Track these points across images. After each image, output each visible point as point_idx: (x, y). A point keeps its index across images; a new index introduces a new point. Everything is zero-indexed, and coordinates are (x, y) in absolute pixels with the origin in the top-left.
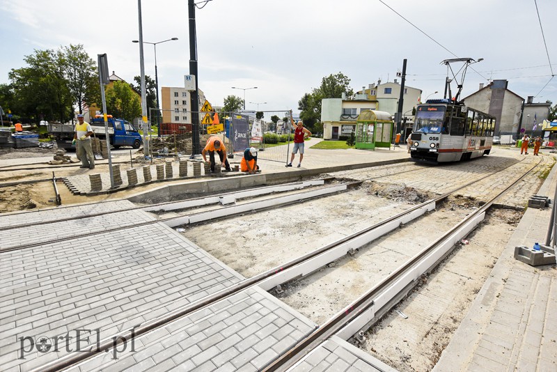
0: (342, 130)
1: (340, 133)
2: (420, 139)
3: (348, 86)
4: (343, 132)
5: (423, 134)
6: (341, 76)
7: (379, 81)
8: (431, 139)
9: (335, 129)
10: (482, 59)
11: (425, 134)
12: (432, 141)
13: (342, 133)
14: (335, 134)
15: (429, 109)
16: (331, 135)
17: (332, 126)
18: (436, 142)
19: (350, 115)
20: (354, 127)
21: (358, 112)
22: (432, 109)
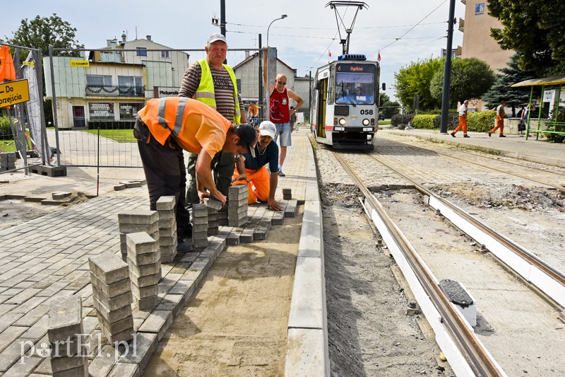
0: (91, 111)
1: (87, 116)
2: (347, 114)
3: (75, 39)
4: (93, 115)
5: (351, 106)
6: (56, 21)
7: (124, 37)
8: (362, 112)
9: (78, 111)
10: (285, 16)
11: (354, 105)
12: (365, 116)
13: (91, 118)
14: (80, 118)
15: (352, 68)
16: (72, 121)
17: (71, 106)
18: (370, 117)
19: (102, 87)
20: (111, 106)
21: (115, 82)
22: (357, 69)
